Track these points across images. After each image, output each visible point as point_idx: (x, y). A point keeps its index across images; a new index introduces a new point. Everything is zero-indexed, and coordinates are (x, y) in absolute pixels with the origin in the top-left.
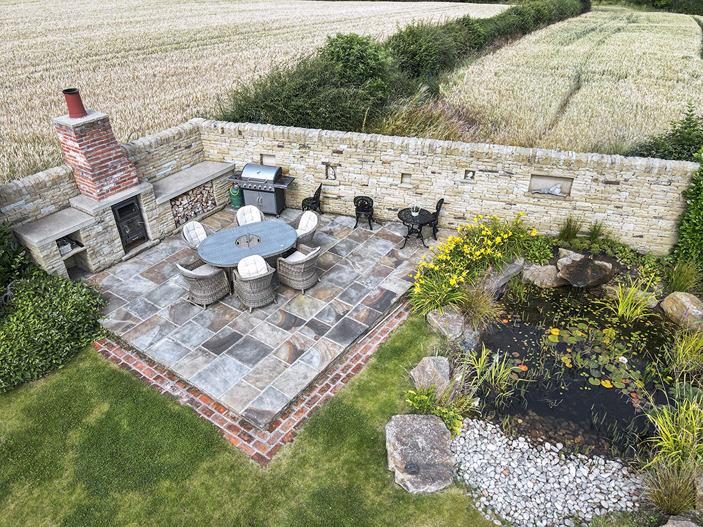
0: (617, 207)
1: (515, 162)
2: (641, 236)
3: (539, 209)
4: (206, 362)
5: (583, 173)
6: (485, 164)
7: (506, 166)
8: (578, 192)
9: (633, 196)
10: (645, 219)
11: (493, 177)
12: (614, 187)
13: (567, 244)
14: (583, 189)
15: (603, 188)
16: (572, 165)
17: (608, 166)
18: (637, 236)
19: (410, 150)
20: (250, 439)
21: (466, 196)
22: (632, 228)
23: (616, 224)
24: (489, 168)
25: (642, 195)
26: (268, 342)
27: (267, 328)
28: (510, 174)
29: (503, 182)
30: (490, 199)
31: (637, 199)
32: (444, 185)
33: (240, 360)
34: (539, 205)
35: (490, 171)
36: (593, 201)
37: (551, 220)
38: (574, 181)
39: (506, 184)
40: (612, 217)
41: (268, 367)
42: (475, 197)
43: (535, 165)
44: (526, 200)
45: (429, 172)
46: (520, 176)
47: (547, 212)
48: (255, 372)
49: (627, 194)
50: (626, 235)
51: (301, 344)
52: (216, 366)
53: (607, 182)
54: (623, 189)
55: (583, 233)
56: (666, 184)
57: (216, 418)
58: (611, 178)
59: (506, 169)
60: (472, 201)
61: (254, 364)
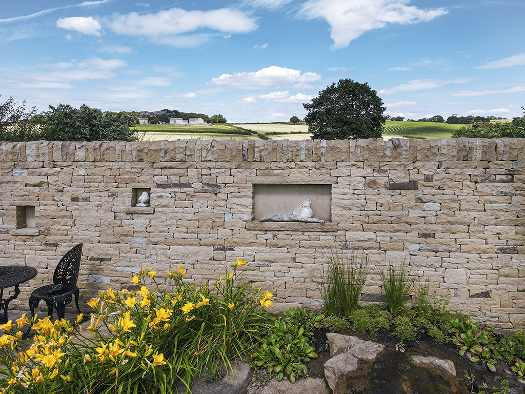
0: (426, 236)
1: (219, 163)
2: (486, 295)
3: (277, 253)
5: (347, 172)
6: (166, 172)
7: (204, 172)
8: (345, 212)
9: (450, 209)
10: (484, 256)
11: (183, 196)
12: (410, 194)
13: (341, 322)
14: (353, 205)
15: (389, 198)
16: (323, 159)
17: (388, 153)
18: (478, 295)
19: (29, 159)
21: (139, 241)
22: (464, 278)
23: (430, 272)
24: (174, 180)
25: (465, 206)
28: (213, 188)
29: (203, 204)
30: (184, 243)
31: (459, 216)
32: (97, 221)
34: (276, 245)
35: (176, 186)
36: (376, 227)
37: (305, 275)
38: (333, 190)
39: (210, 209)
40: (420, 258)
42: (156, 240)
43: (256, 165)
44: (250, 236)
45: (66, 199)
46: (232, 190)
47: (294, 259)
49: (437, 206)
50: (456, 295)
53: (394, 186)
54: (428, 197)
55: (371, 297)
56: (504, 177)
58: (399, 176)
59: (205, 179)
60: (150, 249)
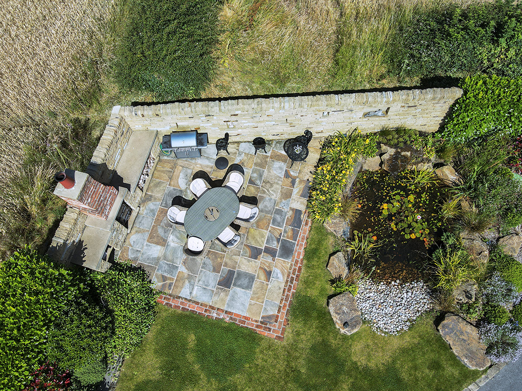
0: (414, 116)
1: (355, 105)
2: (425, 125)
4: (227, 295)
5: (396, 104)
8: (392, 113)
10: (429, 118)
11: (341, 113)
12: (413, 108)
14: (395, 111)
15: (407, 109)
16: (390, 102)
18: (423, 125)
19: (286, 108)
20: (270, 330)
21: (324, 123)
22: (421, 123)
23: (412, 122)
25: (428, 109)
26: (250, 271)
27: (245, 261)
28: (351, 111)
29: (347, 114)
30: (339, 122)
33: (243, 288)
34: (368, 121)
35: (339, 111)
37: (375, 126)
38: (390, 108)
39: (349, 115)
41: (259, 288)
42: (329, 123)
43: (367, 105)
45: (299, 116)
46: (357, 111)
48: (254, 293)
49: (420, 110)
50: (417, 126)
51: (267, 267)
52: (233, 296)
53: (409, 107)
54: (418, 108)
57: (248, 324)
58: (412, 105)
59: (349, 109)
61: (251, 288)
